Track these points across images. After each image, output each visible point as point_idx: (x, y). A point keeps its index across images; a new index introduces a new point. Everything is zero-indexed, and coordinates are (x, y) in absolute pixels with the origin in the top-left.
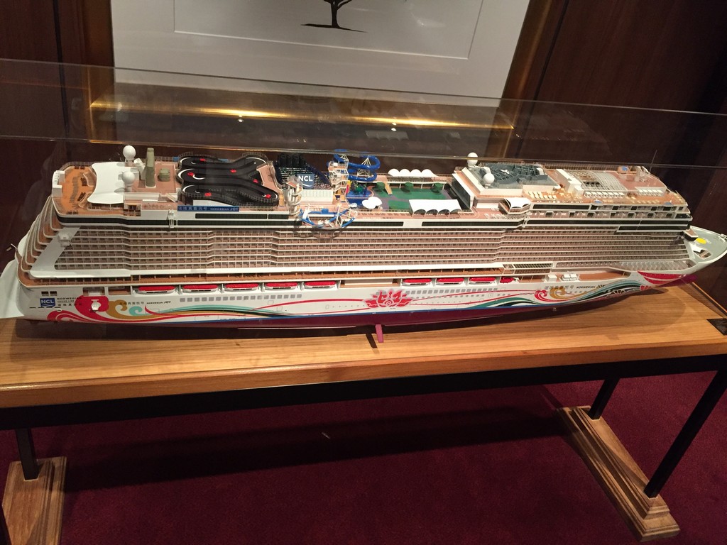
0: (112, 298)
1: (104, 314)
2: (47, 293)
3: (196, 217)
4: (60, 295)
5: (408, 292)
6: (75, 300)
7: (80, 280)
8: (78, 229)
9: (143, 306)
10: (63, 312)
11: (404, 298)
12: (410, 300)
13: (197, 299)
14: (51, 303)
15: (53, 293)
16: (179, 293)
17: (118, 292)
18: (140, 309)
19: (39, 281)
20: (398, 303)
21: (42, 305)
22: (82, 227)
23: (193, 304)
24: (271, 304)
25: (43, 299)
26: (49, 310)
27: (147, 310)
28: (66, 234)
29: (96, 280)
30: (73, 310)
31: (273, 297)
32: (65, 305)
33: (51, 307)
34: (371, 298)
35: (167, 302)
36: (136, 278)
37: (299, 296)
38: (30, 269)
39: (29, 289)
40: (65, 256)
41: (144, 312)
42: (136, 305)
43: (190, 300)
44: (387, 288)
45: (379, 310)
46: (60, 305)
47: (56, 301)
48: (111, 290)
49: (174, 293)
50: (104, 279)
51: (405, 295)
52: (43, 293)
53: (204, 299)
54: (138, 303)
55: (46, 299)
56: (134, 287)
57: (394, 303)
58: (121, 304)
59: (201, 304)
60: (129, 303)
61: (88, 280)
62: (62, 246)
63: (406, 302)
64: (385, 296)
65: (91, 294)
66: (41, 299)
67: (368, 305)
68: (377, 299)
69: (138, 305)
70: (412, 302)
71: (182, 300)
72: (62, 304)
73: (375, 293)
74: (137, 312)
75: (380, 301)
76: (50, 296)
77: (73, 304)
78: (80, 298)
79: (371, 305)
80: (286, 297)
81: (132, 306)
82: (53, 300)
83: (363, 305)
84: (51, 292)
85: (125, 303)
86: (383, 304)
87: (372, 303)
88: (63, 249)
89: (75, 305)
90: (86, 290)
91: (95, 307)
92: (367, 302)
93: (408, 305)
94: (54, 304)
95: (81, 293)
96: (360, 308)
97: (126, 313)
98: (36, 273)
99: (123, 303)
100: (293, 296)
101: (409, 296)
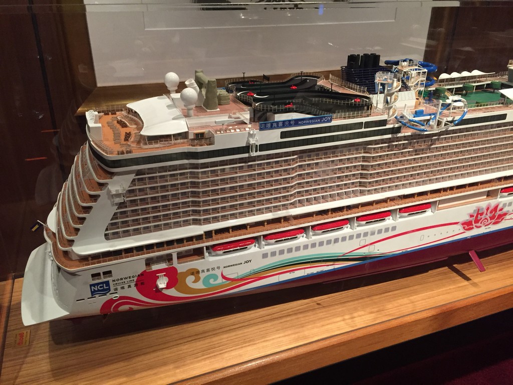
0: (182, 267)
1: (172, 292)
2: (98, 274)
3: (281, 138)
4: (116, 275)
5: (505, 205)
6: (135, 279)
7: (140, 249)
8: (132, 176)
9: (218, 272)
10: (121, 298)
11: (501, 213)
12: (505, 214)
13: (282, 252)
14: (104, 288)
15: (106, 273)
16: (259, 247)
17: (189, 259)
18: (215, 277)
19: (85, 259)
20: (493, 221)
21: (93, 293)
22: (139, 173)
23: (278, 259)
24: (363, 244)
25: (94, 285)
26: (103, 299)
27: (224, 277)
28: (119, 185)
29: (160, 245)
30: (134, 293)
31: (366, 234)
32: (123, 288)
33: (105, 294)
34: (467, 218)
35: (246, 262)
36: (209, 234)
37: (394, 228)
38: (71, 245)
39: (73, 274)
40: (117, 218)
41: (220, 280)
42: (211, 272)
43: (273, 254)
44: (484, 203)
45: (475, 232)
46: (116, 289)
47: (111, 284)
48: (181, 256)
49: (253, 249)
50: (170, 243)
51: (501, 210)
52: (93, 276)
53: (290, 250)
54: (213, 269)
55: (97, 284)
56: (208, 248)
57: (489, 221)
58: (193, 274)
59: (287, 257)
60: (203, 271)
61: (150, 247)
62: (113, 205)
63: (501, 217)
64: (482, 214)
65: (155, 267)
66: (91, 286)
67: (464, 228)
68: (473, 219)
69: (214, 272)
70: (508, 217)
71: (265, 256)
72: (119, 287)
73: (471, 211)
74: (212, 281)
75: (477, 221)
76: (103, 279)
77: (133, 284)
78: (142, 274)
79: (467, 227)
80: (380, 231)
81: (206, 274)
82: (107, 283)
83: (458, 229)
84: (105, 273)
85: (198, 272)
86: (478, 225)
87: (468, 225)
88: (114, 209)
89: (136, 285)
90: (149, 262)
91: (162, 283)
92: (463, 224)
93: (503, 221)
94: (109, 289)
95: (142, 268)
96: (455, 233)
97: (200, 285)
98: (82, 249)
99: (195, 272)
100: (387, 230)
101: (505, 210)
